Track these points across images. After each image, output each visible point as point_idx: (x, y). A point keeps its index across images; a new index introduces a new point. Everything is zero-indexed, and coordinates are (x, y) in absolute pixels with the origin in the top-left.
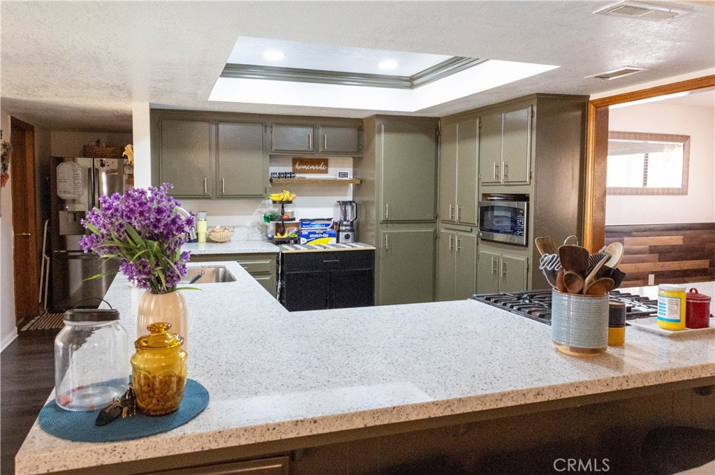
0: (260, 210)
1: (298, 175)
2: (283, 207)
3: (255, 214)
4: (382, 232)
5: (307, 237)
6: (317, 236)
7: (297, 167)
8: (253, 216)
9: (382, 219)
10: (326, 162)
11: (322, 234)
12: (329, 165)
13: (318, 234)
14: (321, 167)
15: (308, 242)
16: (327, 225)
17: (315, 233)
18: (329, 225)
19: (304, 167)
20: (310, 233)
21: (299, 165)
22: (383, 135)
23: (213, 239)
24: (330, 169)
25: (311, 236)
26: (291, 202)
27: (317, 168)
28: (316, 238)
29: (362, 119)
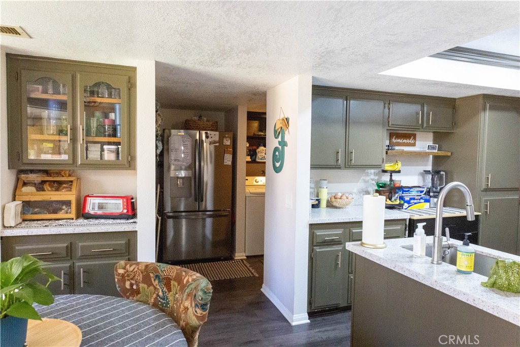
0: (364, 178)
1: (397, 148)
2: (391, 176)
3: (360, 181)
4: (484, 199)
5: (408, 202)
6: (416, 201)
7: (394, 140)
8: (358, 184)
9: (484, 187)
10: (414, 136)
11: (420, 199)
12: (417, 139)
13: (417, 199)
14: (411, 141)
15: (409, 206)
16: (422, 192)
17: (414, 199)
18: (423, 191)
19: (399, 141)
20: (411, 199)
21: (395, 139)
22: (487, 113)
23: (337, 205)
24: (417, 143)
25: (412, 201)
26: (399, 172)
27: (408, 141)
28: (415, 203)
29: (455, 99)
